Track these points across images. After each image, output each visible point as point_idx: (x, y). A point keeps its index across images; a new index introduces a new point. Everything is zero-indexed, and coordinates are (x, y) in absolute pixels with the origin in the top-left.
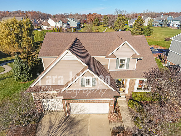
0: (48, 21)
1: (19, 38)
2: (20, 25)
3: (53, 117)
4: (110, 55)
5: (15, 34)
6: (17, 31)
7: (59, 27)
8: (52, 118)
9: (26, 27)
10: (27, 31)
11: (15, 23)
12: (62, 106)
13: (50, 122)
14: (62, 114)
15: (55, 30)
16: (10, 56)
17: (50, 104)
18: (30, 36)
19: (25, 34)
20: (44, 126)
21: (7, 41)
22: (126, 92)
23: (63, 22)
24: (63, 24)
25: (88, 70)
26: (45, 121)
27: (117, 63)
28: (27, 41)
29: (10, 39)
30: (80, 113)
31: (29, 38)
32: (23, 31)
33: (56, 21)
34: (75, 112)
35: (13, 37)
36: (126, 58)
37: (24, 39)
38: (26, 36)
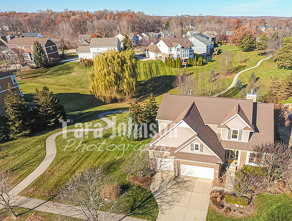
0: (158, 45)
1: (118, 78)
2: (121, 60)
4: (222, 125)
5: (114, 73)
6: (117, 68)
7: (175, 57)
8: (163, 175)
9: (129, 63)
10: (130, 69)
11: (116, 57)
12: (173, 167)
13: (162, 178)
14: (172, 174)
15: (168, 60)
16: (105, 103)
17: (163, 163)
18: (133, 77)
19: (126, 74)
20: (157, 180)
21: (103, 83)
22: (238, 164)
23: (183, 47)
24: (182, 50)
25: (197, 137)
26: (158, 176)
27: (229, 133)
28: (129, 84)
29: (107, 81)
30: (188, 175)
31: (131, 80)
32: (125, 68)
33: (170, 46)
34: (183, 174)
35: (112, 77)
36: (238, 130)
37: (125, 80)
38: (127, 77)
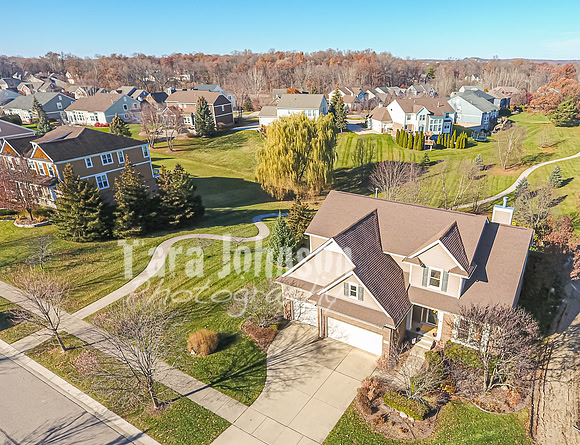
0: (389, 108)
1: (300, 160)
3: (302, 332)
4: (411, 257)
6: (299, 144)
8: (300, 331)
9: (320, 137)
10: (321, 147)
11: (301, 125)
12: (317, 320)
15: (401, 135)
16: (274, 199)
17: (303, 310)
18: (325, 159)
19: (315, 154)
21: (275, 166)
22: (438, 338)
23: (432, 114)
24: (430, 119)
25: (353, 274)
27: (425, 275)
28: (316, 170)
29: (282, 163)
30: (341, 340)
31: (322, 164)
32: (313, 145)
33: (408, 110)
34: (333, 336)
35: (290, 158)
36: (442, 271)
37: (311, 164)
38: (315, 159)
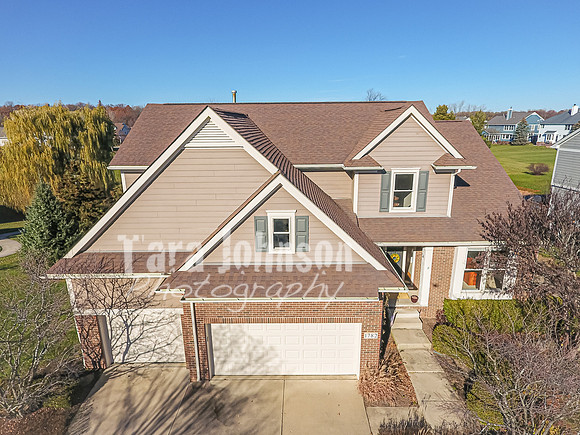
2: (74, 126)
4: (357, 157)
5: (54, 149)
6: (62, 140)
8: (136, 389)
9: (91, 130)
10: (94, 144)
11: (60, 117)
13: (128, 402)
14: (178, 375)
18: (101, 159)
20: (101, 419)
22: (423, 302)
27: (385, 189)
34: (227, 370)
38: (87, 159)
